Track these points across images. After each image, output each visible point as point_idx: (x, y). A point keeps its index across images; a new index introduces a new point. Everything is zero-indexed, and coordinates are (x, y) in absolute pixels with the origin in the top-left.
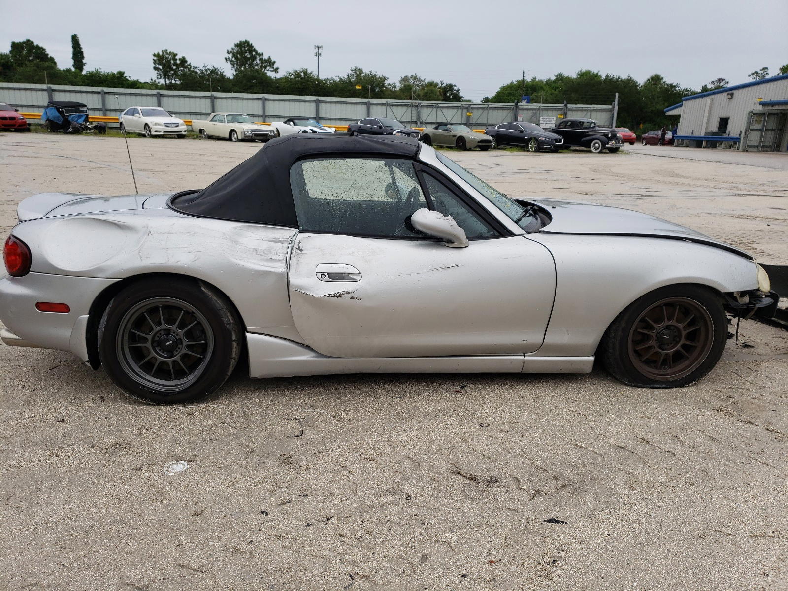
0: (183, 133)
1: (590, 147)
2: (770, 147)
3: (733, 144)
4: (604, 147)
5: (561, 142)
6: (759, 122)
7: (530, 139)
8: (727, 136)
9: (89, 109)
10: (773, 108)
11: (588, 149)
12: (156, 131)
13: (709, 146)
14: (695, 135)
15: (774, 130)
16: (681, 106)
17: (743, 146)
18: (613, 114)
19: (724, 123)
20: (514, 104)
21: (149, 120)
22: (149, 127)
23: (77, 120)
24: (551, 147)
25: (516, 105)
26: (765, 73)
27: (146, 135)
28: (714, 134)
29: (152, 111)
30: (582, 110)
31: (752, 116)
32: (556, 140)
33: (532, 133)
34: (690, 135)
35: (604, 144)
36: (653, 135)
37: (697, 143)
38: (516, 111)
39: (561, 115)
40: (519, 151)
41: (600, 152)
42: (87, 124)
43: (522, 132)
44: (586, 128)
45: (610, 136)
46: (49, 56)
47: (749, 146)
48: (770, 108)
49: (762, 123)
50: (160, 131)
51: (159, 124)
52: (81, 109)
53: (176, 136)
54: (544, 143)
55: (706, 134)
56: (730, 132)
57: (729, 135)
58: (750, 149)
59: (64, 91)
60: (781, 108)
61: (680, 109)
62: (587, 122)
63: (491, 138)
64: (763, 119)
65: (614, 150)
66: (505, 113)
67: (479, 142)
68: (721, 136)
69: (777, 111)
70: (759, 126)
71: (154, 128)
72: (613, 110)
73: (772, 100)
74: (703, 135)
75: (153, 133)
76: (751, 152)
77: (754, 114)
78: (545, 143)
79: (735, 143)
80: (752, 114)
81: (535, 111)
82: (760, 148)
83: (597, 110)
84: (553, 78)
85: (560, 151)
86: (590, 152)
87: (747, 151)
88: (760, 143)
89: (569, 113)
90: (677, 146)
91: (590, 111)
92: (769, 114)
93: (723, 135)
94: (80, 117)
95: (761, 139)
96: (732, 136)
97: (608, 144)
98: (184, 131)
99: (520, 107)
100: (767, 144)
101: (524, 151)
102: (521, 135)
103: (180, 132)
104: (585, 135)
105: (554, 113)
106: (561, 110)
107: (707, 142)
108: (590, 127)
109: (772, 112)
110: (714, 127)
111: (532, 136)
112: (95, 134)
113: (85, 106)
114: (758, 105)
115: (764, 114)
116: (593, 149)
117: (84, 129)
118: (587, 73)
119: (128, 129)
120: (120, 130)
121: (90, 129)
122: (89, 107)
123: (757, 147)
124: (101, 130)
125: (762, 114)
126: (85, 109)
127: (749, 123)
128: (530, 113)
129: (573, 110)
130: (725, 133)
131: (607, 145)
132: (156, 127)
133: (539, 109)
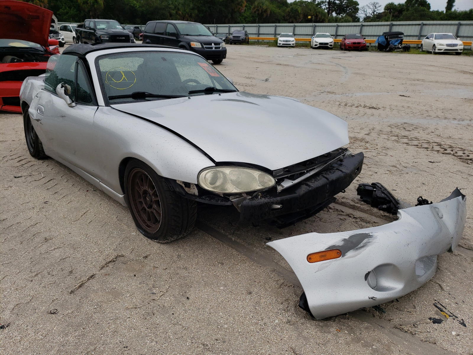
0: (459, 51)
9: (405, 36)
12: (439, 50)
21: (436, 42)
22: (435, 47)
23: (394, 43)
27: (432, 52)
29: (443, 36)
42: (399, 45)
46: (427, 3)
50: (441, 50)
51: (442, 45)
52: (399, 36)
53: (455, 54)
59: (399, 25)
71: (438, 47)
75: (437, 51)
94: (397, 41)
98: (461, 50)
103: (457, 50)
112: (402, 52)
113: (402, 34)
117: (396, 48)
119: (425, 48)
120: (419, 49)
121: (400, 48)
122: (405, 34)
124: (407, 49)
126: (402, 36)
132: (439, 46)
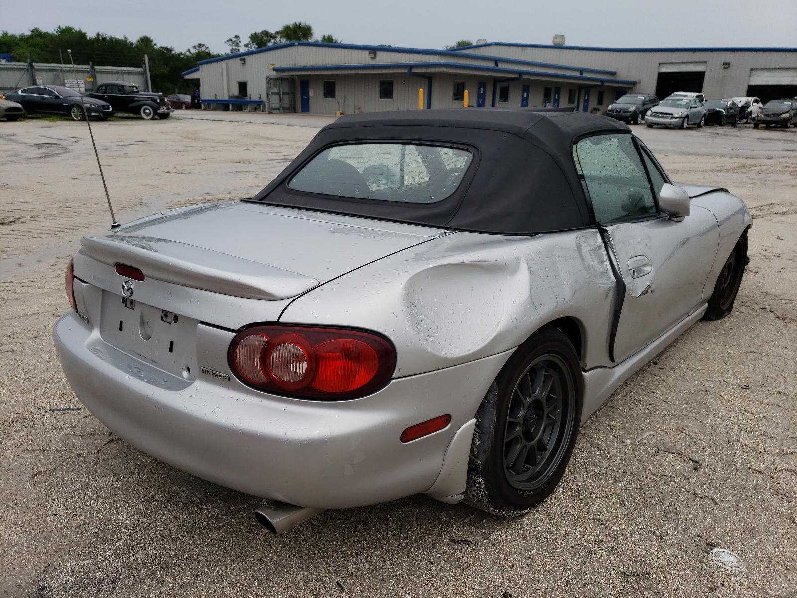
1: (140, 114)
2: (289, 108)
3: (257, 106)
4: (156, 113)
5: (109, 109)
6: (275, 86)
7: (72, 106)
8: (249, 99)
10: (285, 74)
11: (139, 116)
13: (235, 108)
14: (218, 98)
15: (288, 94)
16: (198, 70)
17: (268, 109)
18: (147, 77)
19: (243, 86)
20: (27, 64)
24: (100, 115)
25: (31, 65)
26: (238, 41)
28: (237, 97)
30: (111, 73)
31: (269, 81)
32: (103, 106)
33: (69, 98)
34: (214, 99)
35: (155, 110)
36: (173, 98)
37: (223, 106)
38: (32, 72)
39: (89, 77)
40: (62, 120)
41: (153, 119)
43: (57, 97)
44: (130, 93)
45: (159, 101)
47: (273, 109)
48: (282, 73)
49: (278, 86)
54: (89, 110)
55: (230, 97)
56: (250, 95)
57: (250, 98)
58: (274, 111)
60: (291, 73)
61: (197, 72)
62: (130, 87)
63: (19, 105)
64: (278, 84)
65: (165, 116)
66: (18, 74)
67: (6, 110)
68: (243, 99)
69: (287, 77)
70: (276, 90)
72: (146, 73)
73: (283, 66)
74: (226, 98)
76: (275, 113)
77: (271, 79)
78: (91, 110)
79: (259, 105)
80: (269, 79)
81: (55, 73)
82: (282, 111)
83: (128, 73)
84: (28, 33)
85: (108, 118)
86: (142, 118)
87: (272, 113)
88: (281, 105)
89: (98, 76)
90: (205, 109)
91: (121, 74)
92: (283, 79)
93: (245, 99)
95: (281, 102)
96: (253, 99)
97: (159, 109)
99: (36, 67)
100: (286, 106)
101: (67, 120)
102: (57, 101)
104: (132, 100)
105: (80, 75)
106: (88, 72)
107: (233, 105)
108: (133, 92)
109: (284, 77)
110: (235, 91)
111: (73, 103)
114: (273, 71)
115: (278, 79)
116: (144, 116)
118: (69, 30)
123: (279, 109)
125: (275, 79)
127: (269, 87)
128: (51, 75)
129: (101, 72)
130: (246, 96)
131: (159, 111)
133: (62, 70)
